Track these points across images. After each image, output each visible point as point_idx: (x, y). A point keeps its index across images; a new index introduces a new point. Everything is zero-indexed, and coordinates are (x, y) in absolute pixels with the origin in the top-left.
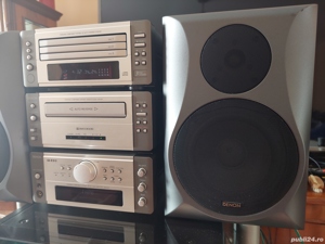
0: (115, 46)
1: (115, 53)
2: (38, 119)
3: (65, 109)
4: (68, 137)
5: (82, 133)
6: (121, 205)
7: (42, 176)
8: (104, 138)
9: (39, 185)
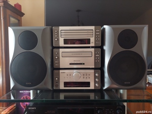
0: (89, 34)
1: (89, 36)
2: (59, 58)
3: (70, 54)
4: (70, 64)
5: (76, 62)
6: (89, 87)
7: (59, 79)
8: (84, 64)
9: (57, 82)
